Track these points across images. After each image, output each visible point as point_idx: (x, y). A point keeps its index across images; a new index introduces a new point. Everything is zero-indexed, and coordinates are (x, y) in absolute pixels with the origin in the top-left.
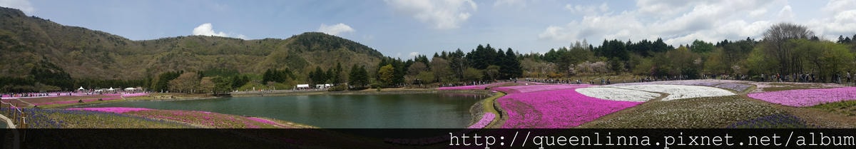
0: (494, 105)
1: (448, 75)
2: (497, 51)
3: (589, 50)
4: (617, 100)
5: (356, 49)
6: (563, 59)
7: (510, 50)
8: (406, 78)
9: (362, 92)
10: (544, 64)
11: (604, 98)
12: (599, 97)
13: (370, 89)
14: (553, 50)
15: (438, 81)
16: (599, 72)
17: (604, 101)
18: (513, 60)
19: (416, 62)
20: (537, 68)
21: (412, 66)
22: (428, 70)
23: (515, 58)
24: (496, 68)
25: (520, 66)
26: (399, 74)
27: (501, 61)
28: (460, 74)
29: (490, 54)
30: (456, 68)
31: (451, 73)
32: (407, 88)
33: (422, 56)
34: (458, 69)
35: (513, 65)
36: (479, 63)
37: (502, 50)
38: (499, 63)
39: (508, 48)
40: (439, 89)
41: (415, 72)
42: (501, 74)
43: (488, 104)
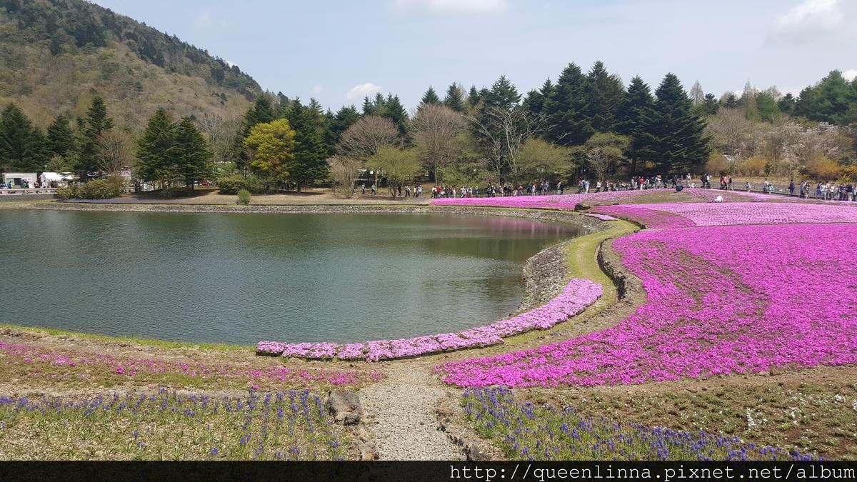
1: (466, 160)
2: (626, 84)
5: (167, 59)
7: (671, 81)
8: (336, 167)
9: (187, 206)
10: (792, 127)
13: (213, 197)
15: (431, 179)
18: (678, 114)
19: (367, 118)
20: (765, 142)
21: (354, 128)
22: (402, 145)
23: (687, 108)
24: (617, 143)
25: (702, 137)
26: (313, 152)
27: (637, 121)
28: (501, 159)
29: (602, 95)
30: (490, 140)
31: (475, 156)
32: (338, 198)
33: (385, 98)
34: (497, 143)
35: (675, 133)
36: (565, 125)
37: (644, 83)
38: (630, 125)
39: (667, 76)
40: (433, 203)
41: (362, 147)
42: (631, 161)
43: (578, 255)
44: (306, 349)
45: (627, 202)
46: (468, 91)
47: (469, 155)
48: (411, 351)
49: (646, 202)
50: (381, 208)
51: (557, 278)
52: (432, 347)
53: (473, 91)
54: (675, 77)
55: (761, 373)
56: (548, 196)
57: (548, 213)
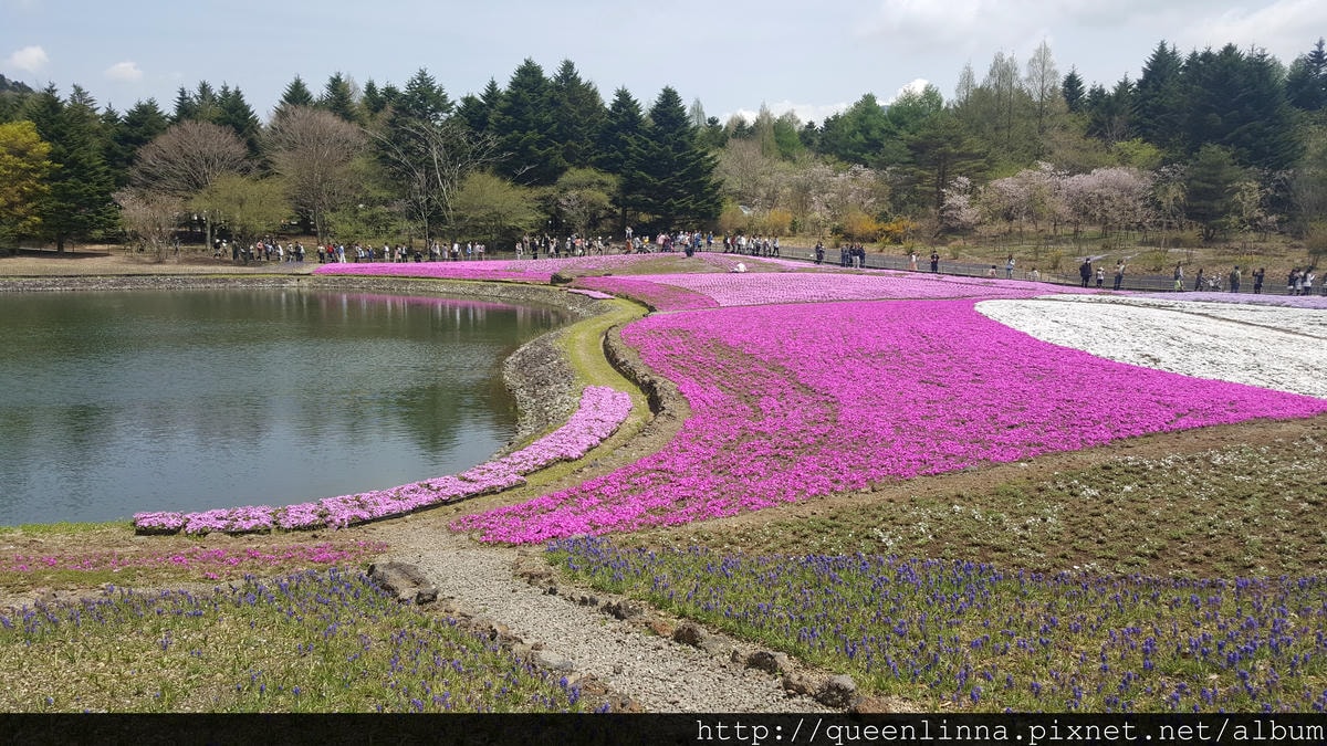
0: (606, 346)
3: (1062, 104)
4: (1208, 374)
6: (918, 149)
7: (669, 97)
10: (820, 170)
11: (1131, 359)
12: (1101, 350)
14: (869, 99)
15: (310, 231)
16: (1104, 221)
17: (1129, 370)
18: (681, 147)
19: (187, 124)
20: (789, 190)
21: (162, 141)
22: (255, 173)
23: (692, 137)
24: (602, 184)
25: (712, 182)
26: (87, 181)
27: (627, 153)
28: (428, 201)
29: (576, 112)
30: (410, 170)
31: (385, 194)
32: (139, 262)
33: (216, 90)
34: (420, 175)
35: (679, 174)
36: (524, 154)
37: (633, 99)
38: (616, 159)
39: (664, 90)
40: (319, 271)
41: (181, 174)
42: (619, 211)
43: (581, 353)
44: (222, 518)
45: (621, 272)
46: (363, 88)
47: (375, 194)
48: (395, 507)
49: (648, 272)
50: (225, 280)
51: (561, 387)
52: (425, 498)
53: (371, 88)
54: (675, 93)
55: (863, 490)
56: (507, 262)
57: (513, 288)
